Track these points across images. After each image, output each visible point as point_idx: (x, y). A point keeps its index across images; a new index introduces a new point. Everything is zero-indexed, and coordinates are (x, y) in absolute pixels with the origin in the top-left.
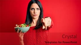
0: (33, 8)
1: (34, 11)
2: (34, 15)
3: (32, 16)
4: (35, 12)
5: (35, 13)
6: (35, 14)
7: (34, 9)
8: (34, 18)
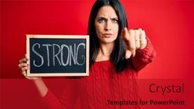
0: (103, 19)
1: (106, 25)
2: (105, 36)
3: (100, 36)
4: (108, 28)
5: (106, 30)
6: (107, 32)
7: (106, 20)
8: (105, 43)
